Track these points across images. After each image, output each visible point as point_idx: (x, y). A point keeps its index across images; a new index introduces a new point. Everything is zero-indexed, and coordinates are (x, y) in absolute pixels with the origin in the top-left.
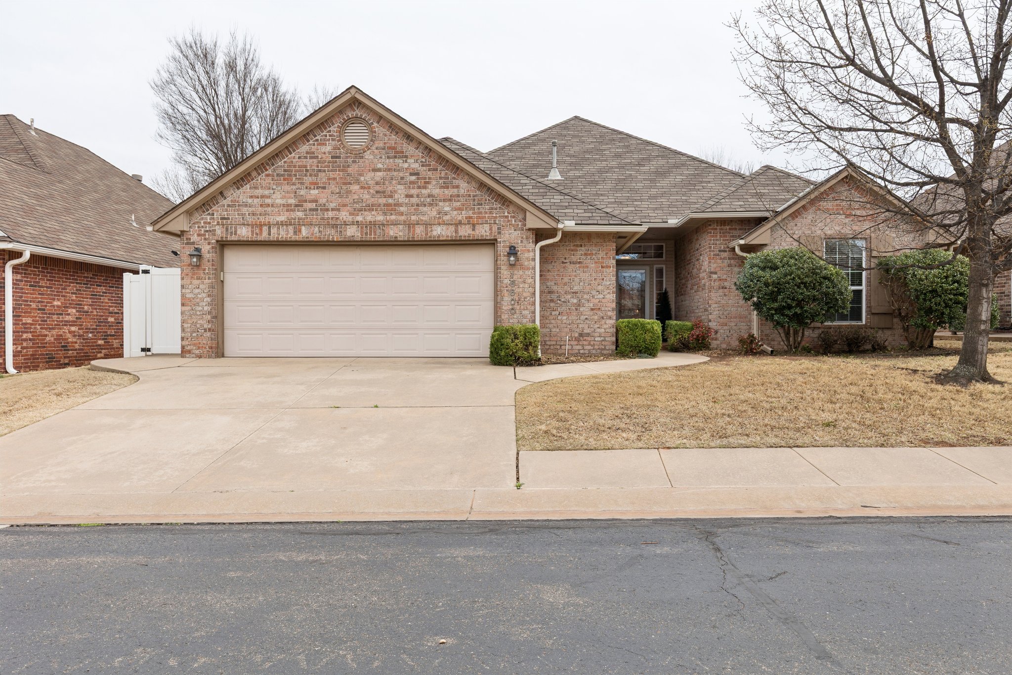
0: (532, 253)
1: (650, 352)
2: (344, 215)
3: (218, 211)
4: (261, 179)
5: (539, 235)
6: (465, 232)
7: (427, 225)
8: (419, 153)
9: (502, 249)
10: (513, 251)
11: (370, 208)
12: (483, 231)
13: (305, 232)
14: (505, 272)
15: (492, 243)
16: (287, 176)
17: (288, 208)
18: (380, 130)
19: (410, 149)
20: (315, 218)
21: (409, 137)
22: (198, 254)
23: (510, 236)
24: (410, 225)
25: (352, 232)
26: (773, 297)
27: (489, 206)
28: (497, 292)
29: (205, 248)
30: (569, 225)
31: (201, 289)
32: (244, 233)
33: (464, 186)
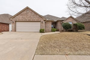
0: (44, 22)
1: (54, 31)
2: (27, 19)
3: (15, 18)
4: (19, 15)
5: (45, 21)
6: (38, 20)
7: (34, 20)
8: (34, 13)
9: (41, 22)
10: (42, 22)
11: (29, 18)
12: (39, 20)
13: (23, 20)
14: (42, 24)
15: (40, 21)
16: (22, 15)
17: (22, 18)
18: (30, 11)
19: (33, 13)
20: (24, 19)
21: (33, 11)
22: (13, 22)
23: (42, 21)
24: (33, 20)
25: (27, 20)
26: (66, 27)
27: (40, 18)
28: (41, 26)
29: (14, 22)
30: (47, 20)
31: (14, 25)
32: (18, 20)
33: (38, 16)
